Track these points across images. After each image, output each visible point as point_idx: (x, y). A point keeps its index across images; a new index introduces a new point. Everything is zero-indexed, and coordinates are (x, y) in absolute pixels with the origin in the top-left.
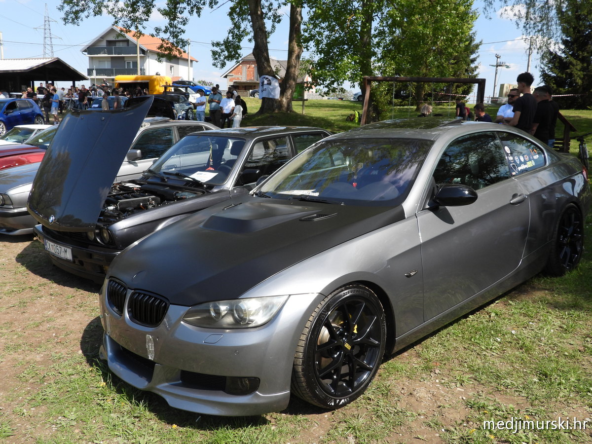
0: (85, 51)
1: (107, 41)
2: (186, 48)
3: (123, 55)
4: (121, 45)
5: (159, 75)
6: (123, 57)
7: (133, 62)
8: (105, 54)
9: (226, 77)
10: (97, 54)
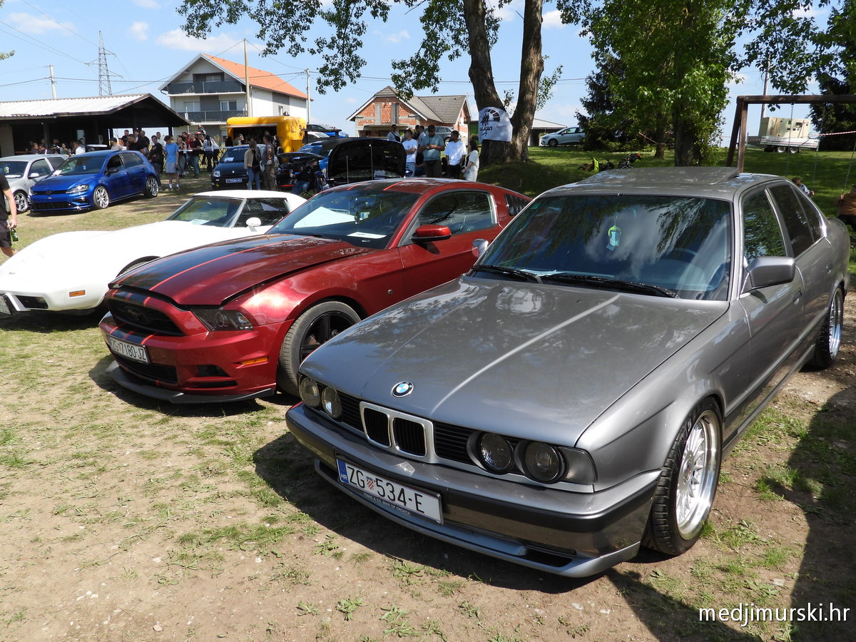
0: (165, 89)
1: (194, 75)
2: (361, 70)
3: (217, 93)
4: (213, 80)
5: (288, 115)
6: (217, 96)
7: (230, 103)
8: (192, 92)
9: (353, 119)
10: (182, 93)
